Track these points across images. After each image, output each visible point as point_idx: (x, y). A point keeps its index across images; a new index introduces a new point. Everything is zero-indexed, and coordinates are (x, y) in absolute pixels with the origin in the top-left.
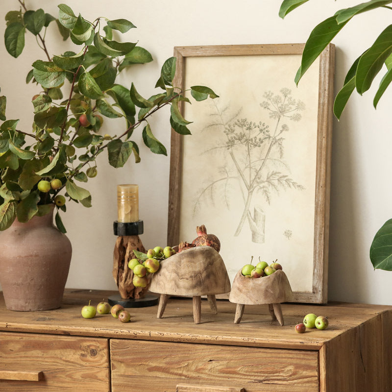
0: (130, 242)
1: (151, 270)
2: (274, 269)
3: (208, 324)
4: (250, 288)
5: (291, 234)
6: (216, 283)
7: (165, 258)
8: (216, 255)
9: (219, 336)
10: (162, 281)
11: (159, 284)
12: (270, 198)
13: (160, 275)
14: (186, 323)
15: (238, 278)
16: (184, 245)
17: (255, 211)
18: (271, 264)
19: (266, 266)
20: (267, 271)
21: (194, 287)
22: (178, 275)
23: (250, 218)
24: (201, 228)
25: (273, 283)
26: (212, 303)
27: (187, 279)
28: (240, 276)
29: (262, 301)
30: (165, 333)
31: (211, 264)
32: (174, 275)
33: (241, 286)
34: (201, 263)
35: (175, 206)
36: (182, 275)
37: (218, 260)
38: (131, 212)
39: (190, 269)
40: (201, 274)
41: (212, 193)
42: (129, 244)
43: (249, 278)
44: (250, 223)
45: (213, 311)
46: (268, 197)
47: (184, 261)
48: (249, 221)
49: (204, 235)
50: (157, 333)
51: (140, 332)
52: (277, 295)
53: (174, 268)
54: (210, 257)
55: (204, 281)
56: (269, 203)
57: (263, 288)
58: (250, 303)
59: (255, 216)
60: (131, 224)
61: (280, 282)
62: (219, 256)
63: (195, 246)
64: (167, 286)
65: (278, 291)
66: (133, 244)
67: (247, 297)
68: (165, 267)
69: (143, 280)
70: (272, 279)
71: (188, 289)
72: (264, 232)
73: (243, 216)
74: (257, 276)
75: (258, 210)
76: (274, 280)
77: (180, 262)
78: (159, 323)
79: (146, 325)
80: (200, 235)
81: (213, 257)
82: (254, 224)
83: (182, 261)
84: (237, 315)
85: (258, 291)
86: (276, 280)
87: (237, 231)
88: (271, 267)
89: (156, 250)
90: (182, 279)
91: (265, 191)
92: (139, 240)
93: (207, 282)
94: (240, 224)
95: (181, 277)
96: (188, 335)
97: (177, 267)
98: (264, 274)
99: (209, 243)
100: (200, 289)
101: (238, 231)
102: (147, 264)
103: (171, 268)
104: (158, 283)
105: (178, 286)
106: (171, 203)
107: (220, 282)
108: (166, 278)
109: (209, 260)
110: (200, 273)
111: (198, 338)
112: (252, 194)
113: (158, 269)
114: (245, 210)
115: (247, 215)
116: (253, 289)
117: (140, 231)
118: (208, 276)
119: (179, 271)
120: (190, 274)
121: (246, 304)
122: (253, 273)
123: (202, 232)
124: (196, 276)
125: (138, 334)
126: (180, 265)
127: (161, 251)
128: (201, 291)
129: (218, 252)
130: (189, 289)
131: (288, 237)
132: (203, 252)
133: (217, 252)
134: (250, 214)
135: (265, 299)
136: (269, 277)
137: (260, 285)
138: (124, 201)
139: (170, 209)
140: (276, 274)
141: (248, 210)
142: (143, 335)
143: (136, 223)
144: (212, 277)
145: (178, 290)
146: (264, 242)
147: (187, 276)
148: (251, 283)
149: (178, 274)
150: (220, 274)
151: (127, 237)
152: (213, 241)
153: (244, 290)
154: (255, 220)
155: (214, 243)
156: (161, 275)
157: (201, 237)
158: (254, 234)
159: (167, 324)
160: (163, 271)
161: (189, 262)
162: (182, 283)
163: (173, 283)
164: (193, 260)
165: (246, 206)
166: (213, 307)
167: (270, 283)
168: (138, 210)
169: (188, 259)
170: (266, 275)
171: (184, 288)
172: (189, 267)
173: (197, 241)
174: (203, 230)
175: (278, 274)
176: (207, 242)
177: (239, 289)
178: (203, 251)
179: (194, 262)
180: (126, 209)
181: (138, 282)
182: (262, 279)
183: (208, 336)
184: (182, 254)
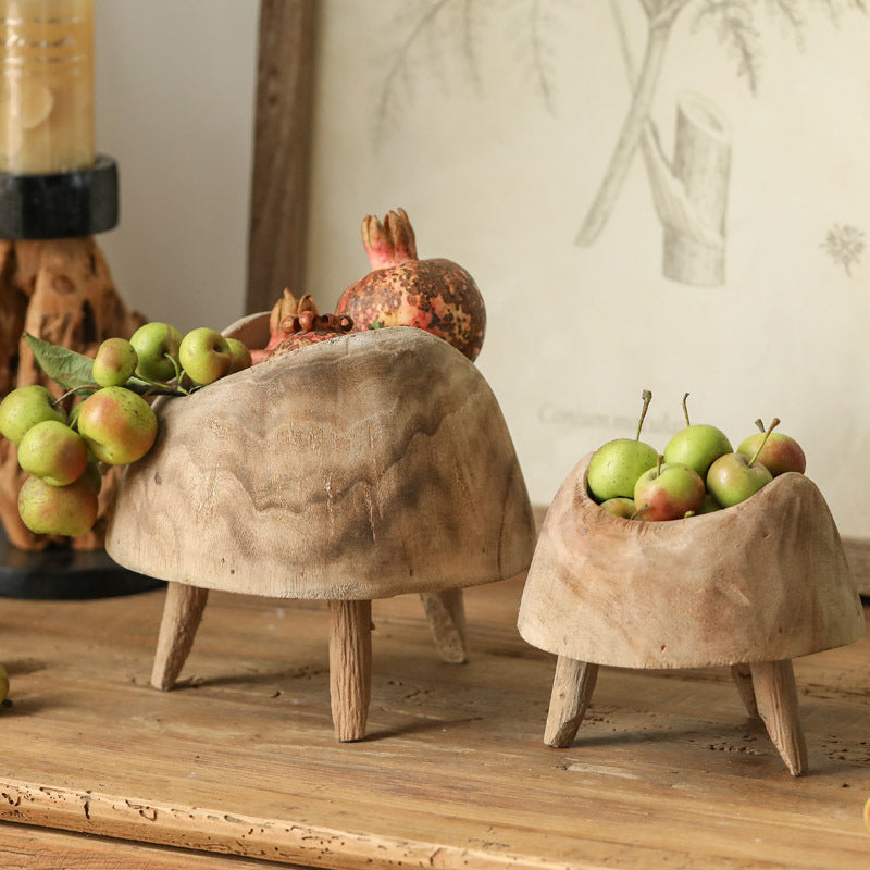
0: (48, 270)
1: (111, 451)
2: (761, 471)
3: (405, 743)
4: (629, 575)
5: (860, 247)
6: (452, 528)
7: (190, 386)
8: (457, 377)
9: (450, 849)
10: (165, 511)
11: (152, 530)
12: (754, 62)
13: (158, 481)
14: (293, 732)
15: (566, 515)
16: (289, 324)
17: (682, 121)
18: (744, 437)
19: (719, 448)
20: (723, 477)
21: (331, 552)
22: (249, 488)
23: (656, 154)
24: (385, 229)
25: (751, 550)
26: (442, 609)
27: (296, 510)
28: (579, 500)
29: (687, 652)
30: (165, 809)
31: (427, 426)
32: (228, 486)
33: (579, 563)
34: (369, 424)
35: (287, 87)
36: (270, 488)
37: (468, 407)
38: (55, 118)
39: (315, 457)
40: (369, 482)
41: (468, 22)
42: (42, 282)
43: (627, 515)
44: (655, 183)
45: (447, 649)
46: (747, 56)
47: (285, 411)
48: (651, 169)
49: (398, 264)
50: (121, 804)
51: (35, 792)
52: (770, 615)
53: (231, 447)
54: (423, 391)
55: (384, 525)
56: (753, 86)
57: (697, 576)
58: (628, 657)
59: (679, 146)
60: (56, 180)
61: (791, 541)
62: (477, 382)
63: (348, 328)
64: (189, 540)
65: (776, 595)
66: (63, 282)
67: (612, 624)
68: (184, 439)
69: (69, 501)
70: (748, 527)
71: (298, 564)
72: (723, 231)
73: (621, 145)
74: (669, 511)
75: (693, 117)
76: (761, 533)
77: (261, 414)
78: (150, 728)
79: (79, 739)
80: (378, 262)
81: (440, 390)
82: (674, 186)
83: (274, 411)
84: (561, 704)
85: (669, 594)
86: (771, 533)
87: (590, 221)
88: (745, 462)
89: (144, 341)
90: (270, 505)
91: (735, 25)
92: (93, 263)
93: (403, 527)
94: (606, 183)
95: (265, 499)
96: (281, 825)
97: (243, 440)
98: (704, 499)
99: (426, 307)
100: (362, 563)
101: (594, 219)
102: (91, 419)
103: (214, 444)
104: (145, 524)
105: (244, 546)
106: (267, 68)
107: (476, 524)
108: (186, 497)
109: (414, 407)
110: (365, 477)
111: (335, 847)
112: (666, 37)
113: (150, 446)
114: (632, 114)
115: (643, 141)
116: (643, 581)
117: (98, 215)
118: (408, 496)
119: (251, 464)
120: (313, 485)
121: (600, 660)
122: (647, 490)
123: (389, 248)
124: (340, 496)
125: (25, 804)
126: (262, 435)
127: (166, 348)
128: (370, 576)
129: (471, 356)
130: (305, 564)
131: (846, 260)
132: (385, 366)
133: (463, 358)
134: (656, 136)
135: (706, 640)
136: (733, 518)
137: (682, 562)
138: (22, 67)
139: (265, 99)
140: (772, 498)
141: (647, 117)
142: (53, 808)
143: (83, 173)
144: (429, 499)
145: (244, 565)
146: (723, 281)
147: (298, 494)
148: (634, 548)
149: (246, 479)
150: (476, 482)
151: (36, 244)
152: (448, 299)
153: (594, 585)
154: (679, 168)
155: (452, 306)
156: (164, 478)
157: (382, 273)
158: (673, 240)
159: (193, 731)
160: (174, 457)
161: (308, 414)
162: (267, 530)
163: (222, 527)
164: (329, 407)
165: (636, 96)
166: (448, 629)
167: (735, 551)
168: (90, 111)
169: (305, 401)
170: (719, 505)
171: (281, 555)
172: (304, 446)
173: (362, 295)
174: (395, 237)
175: (783, 497)
176: (411, 302)
177: (566, 577)
178: (386, 357)
179: (334, 419)
180: (29, 104)
181: (45, 512)
182: (693, 525)
183: (390, 844)
184: (276, 376)
